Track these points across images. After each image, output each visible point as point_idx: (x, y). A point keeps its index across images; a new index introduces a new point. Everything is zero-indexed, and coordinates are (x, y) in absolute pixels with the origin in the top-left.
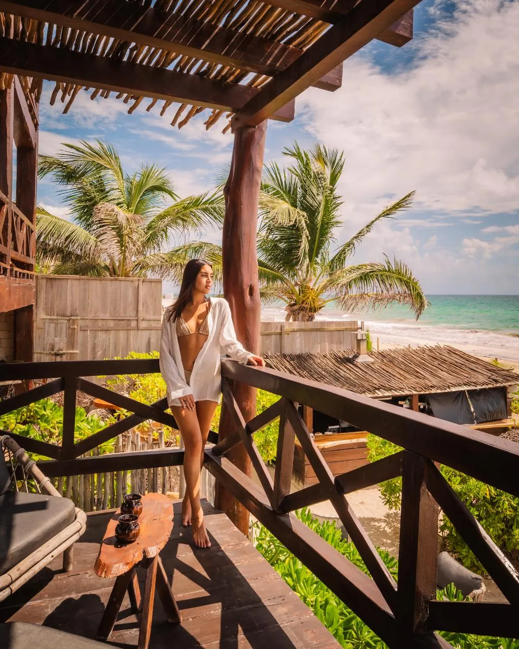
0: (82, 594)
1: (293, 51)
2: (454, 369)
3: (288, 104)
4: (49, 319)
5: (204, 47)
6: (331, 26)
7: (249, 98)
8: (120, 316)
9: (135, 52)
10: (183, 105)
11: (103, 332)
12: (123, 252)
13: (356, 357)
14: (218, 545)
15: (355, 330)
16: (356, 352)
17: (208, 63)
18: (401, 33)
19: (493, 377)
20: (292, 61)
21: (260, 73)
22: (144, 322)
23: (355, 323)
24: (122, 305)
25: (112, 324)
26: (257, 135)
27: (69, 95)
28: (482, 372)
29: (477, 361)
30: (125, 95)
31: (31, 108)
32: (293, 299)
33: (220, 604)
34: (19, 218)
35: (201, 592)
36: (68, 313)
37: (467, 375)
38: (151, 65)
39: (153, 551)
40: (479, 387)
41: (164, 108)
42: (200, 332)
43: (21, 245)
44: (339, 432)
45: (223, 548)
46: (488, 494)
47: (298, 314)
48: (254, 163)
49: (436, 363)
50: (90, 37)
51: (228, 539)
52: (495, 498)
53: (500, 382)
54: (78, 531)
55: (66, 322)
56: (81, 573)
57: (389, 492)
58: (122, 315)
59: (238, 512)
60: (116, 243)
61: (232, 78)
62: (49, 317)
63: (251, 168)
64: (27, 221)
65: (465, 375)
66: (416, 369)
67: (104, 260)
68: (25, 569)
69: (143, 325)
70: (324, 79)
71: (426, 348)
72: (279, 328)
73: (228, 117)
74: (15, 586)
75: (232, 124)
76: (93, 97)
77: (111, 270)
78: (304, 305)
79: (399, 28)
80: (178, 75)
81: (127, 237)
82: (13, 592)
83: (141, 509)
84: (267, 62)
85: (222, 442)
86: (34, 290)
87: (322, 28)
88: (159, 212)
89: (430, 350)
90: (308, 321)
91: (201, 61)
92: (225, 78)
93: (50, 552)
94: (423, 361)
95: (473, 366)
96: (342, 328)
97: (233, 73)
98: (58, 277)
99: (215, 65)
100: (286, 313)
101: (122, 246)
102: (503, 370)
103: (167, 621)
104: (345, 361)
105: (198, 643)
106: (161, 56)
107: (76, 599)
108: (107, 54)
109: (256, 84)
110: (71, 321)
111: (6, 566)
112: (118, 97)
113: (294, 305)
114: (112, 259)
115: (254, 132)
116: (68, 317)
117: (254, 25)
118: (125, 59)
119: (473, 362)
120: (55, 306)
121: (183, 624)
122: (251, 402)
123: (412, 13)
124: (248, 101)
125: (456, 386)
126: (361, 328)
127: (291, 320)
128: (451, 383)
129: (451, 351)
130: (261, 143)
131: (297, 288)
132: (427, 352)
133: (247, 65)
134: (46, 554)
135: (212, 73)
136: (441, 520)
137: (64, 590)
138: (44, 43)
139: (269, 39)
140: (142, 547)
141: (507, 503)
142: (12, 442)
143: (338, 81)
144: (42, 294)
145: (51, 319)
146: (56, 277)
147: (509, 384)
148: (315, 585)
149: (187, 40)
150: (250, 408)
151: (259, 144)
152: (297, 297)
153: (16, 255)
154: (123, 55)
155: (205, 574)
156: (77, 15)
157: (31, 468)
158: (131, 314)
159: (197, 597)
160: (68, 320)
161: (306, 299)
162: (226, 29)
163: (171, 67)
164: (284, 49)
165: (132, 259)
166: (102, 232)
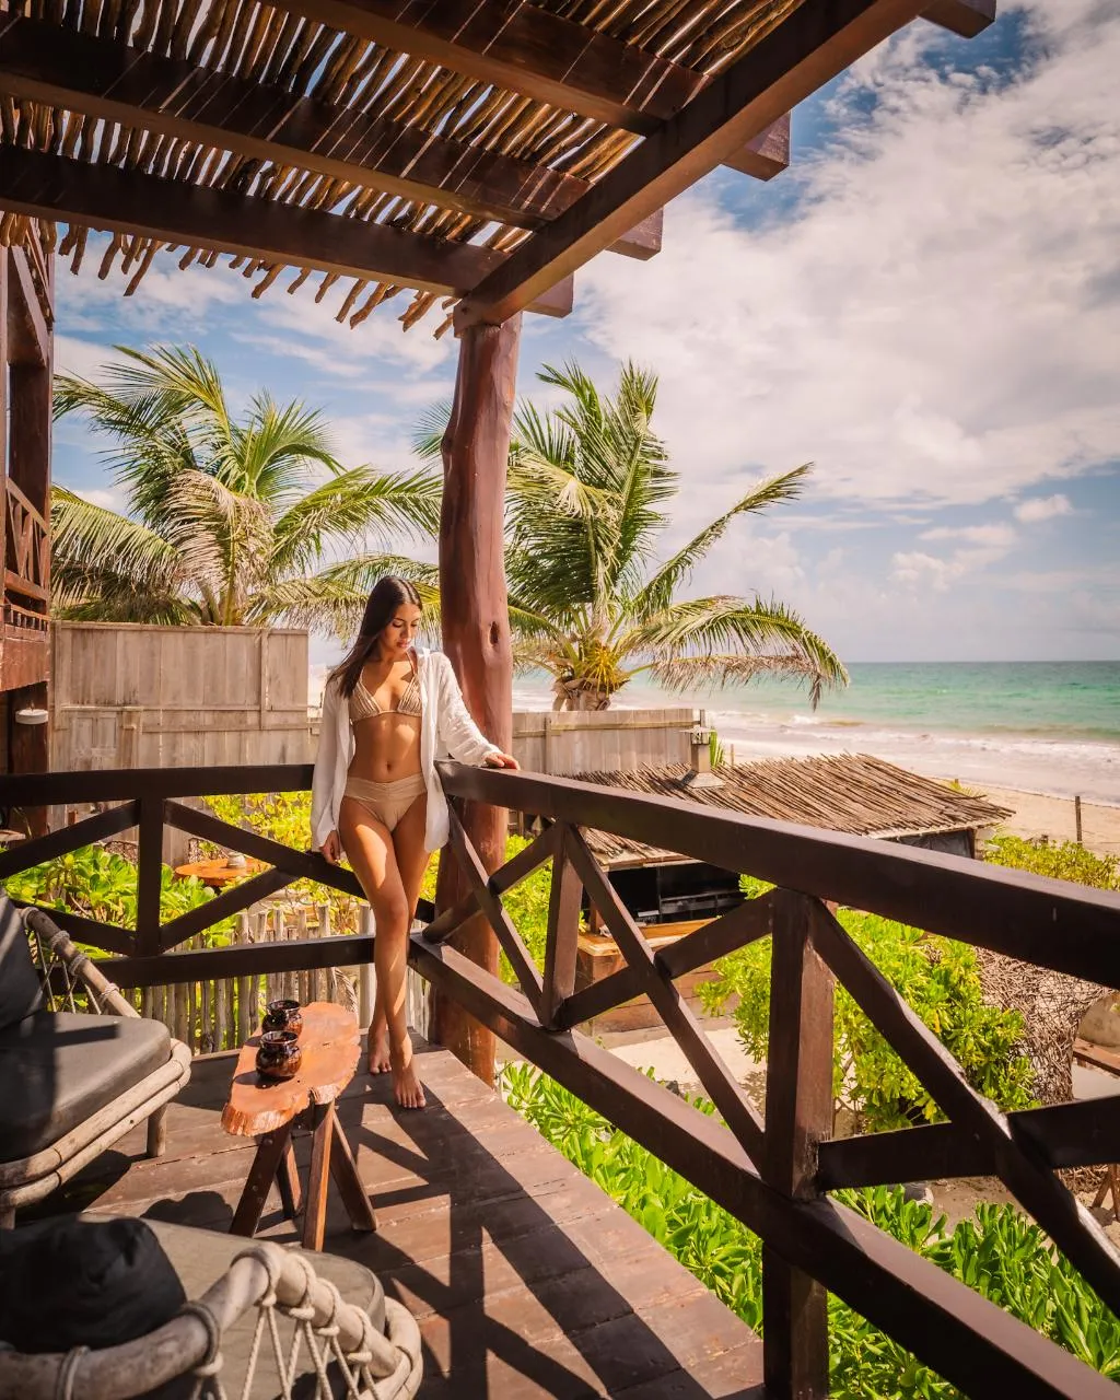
0: (188, 1192)
1: (571, 184)
2: (874, 798)
3: (561, 283)
4: (79, 711)
5: (405, 173)
6: (641, 139)
7: (487, 271)
8: (223, 704)
9: (271, 180)
10: (360, 281)
11: (192, 736)
12: (229, 577)
13: (690, 777)
14: (440, 1102)
15: (687, 727)
16: (690, 768)
17: (410, 203)
18: (769, 155)
19: (948, 811)
20: (569, 202)
21: (509, 224)
22: (272, 715)
23: (688, 712)
24: (228, 682)
25: (207, 719)
26: (503, 340)
27: (137, 260)
28: (927, 801)
29: (919, 783)
30: (248, 261)
31: (39, 286)
32: (567, 666)
33: (447, 1197)
34: (19, 507)
35: (411, 1179)
36: (119, 699)
37: (899, 809)
38: (301, 205)
39: (328, 1094)
40: (922, 831)
41: (323, 288)
42: (399, 710)
43: (25, 560)
44: (658, 923)
45: (447, 1108)
46: (938, 1025)
47: (578, 696)
48: (498, 393)
49: (842, 787)
50: (185, 149)
51: (455, 1092)
52: (950, 1033)
53: (960, 820)
54: (177, 1079)
55: (114, 715)
56: (183, 1158)
57: (754, 1029)
58: (228, 702)
59: (474, 1047)
60: (216, 557)
61: (455, 232)
62: (78, 707)
63: (493, 405)
64: (34, 514)
65: (896, 808)
66: (805, 799)
67: (188, 593)
68: (85, 1142)
69: (271, 720)
70: (630, 237)
71: (823, 759)
72: (541, 723)
73: (445, 306)
74: (67, 1172)
75: (455, 319)
76: (184, 264)
77: (206, 613)
78: (588, 679)
79: (764, 146)
80: (354, 226)
81: (237, 546)
82: (63, 1182)
83: (300, 1026)
84: (523, 203)
85: (443, 918)
86: (48, 652)
87: (624, 142)
88: (301, 498)
89: (832, 764)
90: (597, 709)
91: (398, 199)
93: (128, 1115)
94: (819, 785)
95: (912, 792)
96: (661, 722)
97: (458, 222)
98: (96, 627)
99: (424, 207)
100: (555, 695)
101: (227, 562)
102: (968, 798)
103: (352, 1229)
104: (668, 786)
105: (411, 1260)
106: (321, 187)
107: (177, 1200)
108: (216, 181)
109: (500, 244)
110: (125, 713)
111: (49, 1135)
112: (233, 265)
113: (570, 678)
114: (206, 591)
116: (118, 705)
117: (500, 133)
118: (251, 192)
119: (913, 785)
120: (93, 683)
121: (379, 1232)
122: (496, 841)
123: (788, 119)
124: (485, 275)
125: (879, 829)
126: (699, 723)
127: (564, 708)
128: (870, 824)
129: (871, 765)
130: (510, 355)
131: (575, 646)
132: (826, 766)
133: (482, 207)
134: (120, 1116)
135: (417, 221)
136: (852, 1079)
137: (153, 1187)
138: (94, 160)
139: (528, 160)
140: (307, 1087)
141: (972, 1040)
142: (43, 920)
143: (654, 241)
144: (65, 662)
145: (84, 711)
146: (91, 627)
147: (979, 823)
148: (623, 1175)
149: (373, 159)
150: (495, 853)
151: (507, 356)
152: (575, 664)
153: (15, 580)
154: (246, 186)
155: (416, 1150)
156: (166, 108)
157: (81, 967)
158: (245, 700)
159: (403, 1187)
160: (118, 712)
161: (594, 668)
162: (446, 140)
163: (338, 210)
164: (554, 180)
165: (248, 590)
166: (185, 534)
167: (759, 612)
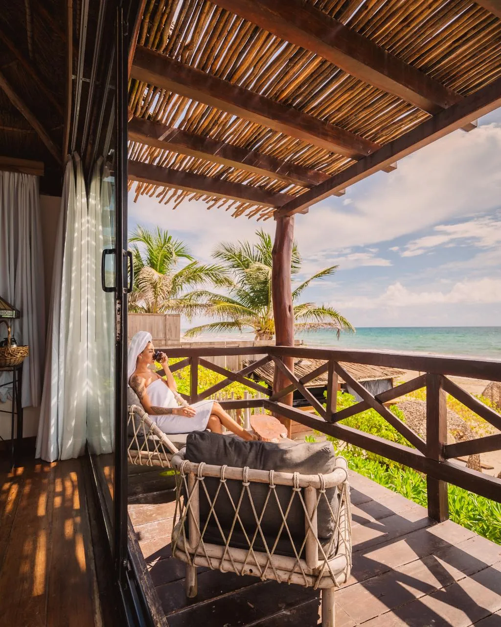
1: (320, 175)
2: (360, 368)
5: (277, 171)
6: (356, 162)
12: (156, 298)
18: (393, 166)
19: (384, 372)
21: (297, 185)
22: (170, 341)
24: (156, 331)
30: (210, 198)
32: (259, 326)
38: (235, 182)
40: (376, 379)
41: (229, 206)
47: (263, 336)
53: (388, 375)
58: (156, 337)
60: (152, 292)
61: (277, 189)
67: (142, 303)
69: (169, 343)
77: (147, 309)
78: (267, 330)
81: (159, 289)
85: (278, 394)
88: (176, 273)
90: (269, 340)
92: (274, 189)
97: (281, 186)
100: (255, 335)
101: (155, 294)
109: (291, 192)
112: (205, 200)
113: (260, 330)
114: (148, 303)
115: (289, 219)
124: (288, 202)
125: (363, 378)
126: (302, 344)
127: (258, 340)
128: (360, 376)
131: (262, 320)
139: (310, 168)
152: (262, 326)
154: (221, 176)
158: (161, 336)
161: (268, 327)
162: (289, 162)
163: (245, 183)
164: (317, 174)
165: (161, 302)
166: (144, 286)
167: (323, 309)
